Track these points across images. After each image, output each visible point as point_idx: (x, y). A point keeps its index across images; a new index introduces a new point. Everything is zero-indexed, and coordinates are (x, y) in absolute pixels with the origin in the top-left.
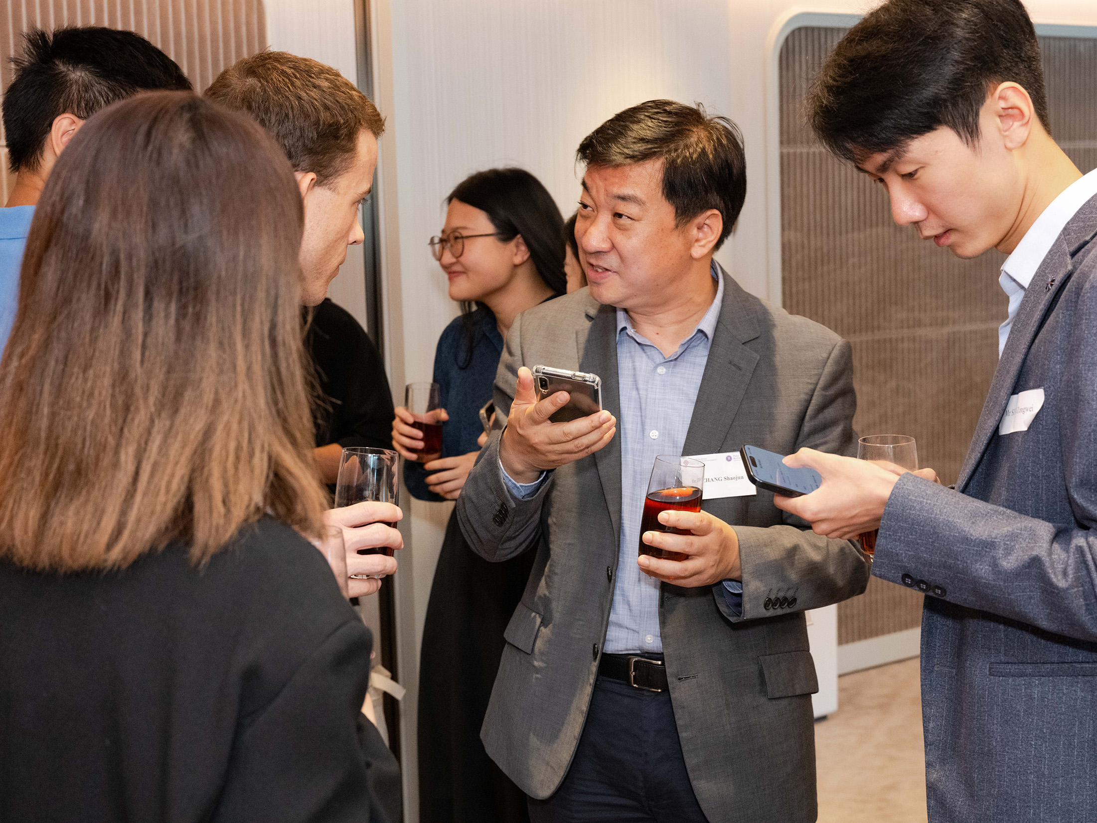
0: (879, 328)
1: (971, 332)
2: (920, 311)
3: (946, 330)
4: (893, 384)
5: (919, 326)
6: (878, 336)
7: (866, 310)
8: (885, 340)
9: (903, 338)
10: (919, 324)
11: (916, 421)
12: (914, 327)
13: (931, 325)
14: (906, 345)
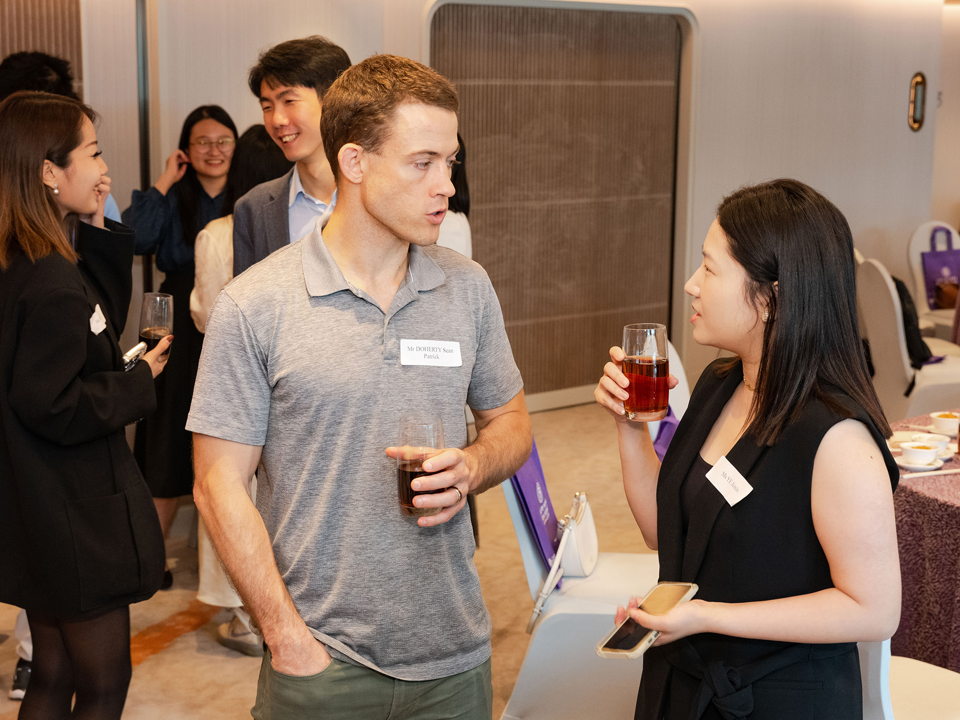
0: (499, 200)
1: (564, 205)
2: (528, 190)
3: (546, 203)
4: (507, 237)
5: (528, 200)
6: (498, 205)
7: (490, 189)
8: (503, 209)
9: (515, 208)
10: (527, 198)
11: (523, 261)
12: (524, 200)
13: (536, 199)
14: (517, 212)
